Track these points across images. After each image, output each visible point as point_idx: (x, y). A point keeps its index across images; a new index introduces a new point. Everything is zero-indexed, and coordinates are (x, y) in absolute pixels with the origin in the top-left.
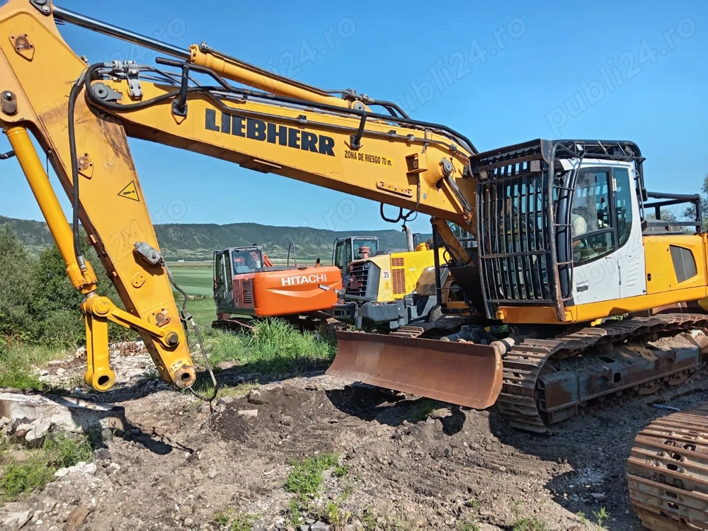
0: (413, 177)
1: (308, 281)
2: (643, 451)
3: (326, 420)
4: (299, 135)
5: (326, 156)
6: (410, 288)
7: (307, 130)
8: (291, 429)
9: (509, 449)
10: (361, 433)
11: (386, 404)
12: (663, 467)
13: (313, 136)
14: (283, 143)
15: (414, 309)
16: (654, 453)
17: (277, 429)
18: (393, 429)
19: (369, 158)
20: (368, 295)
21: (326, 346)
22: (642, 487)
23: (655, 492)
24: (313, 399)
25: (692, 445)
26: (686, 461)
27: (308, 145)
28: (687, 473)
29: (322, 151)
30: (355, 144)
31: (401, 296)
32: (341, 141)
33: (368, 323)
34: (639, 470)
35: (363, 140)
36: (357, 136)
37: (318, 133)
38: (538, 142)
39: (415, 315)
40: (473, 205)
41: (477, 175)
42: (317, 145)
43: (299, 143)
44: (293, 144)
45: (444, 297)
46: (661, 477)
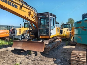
0: (29, 15)
1: (3, 32)
2: (73, 57)
3: (12, 56)
4: (11, 3)
5: (16, 8)
6: (22, 33)
7: (13, 3)
8: (5, 58)
9: (45, 57)
10: (20, 58)
11: (21, 52)
12: (77, 59)
13: (14, 4)
14: (8, 4)
15: (22, 36)
16: (75, 57)
17: (2, 59)
18: (25, 56)
19: (23, 11)
20: (15, 34)
21: (7, 42)
22: (73, 62)
23: (75, 63)
24: (9, 52)
25: (80, 56)
26: (80, 58)
27: (13, 6)
28: (81, 60)
29: (15, 7)
30: (21, 8)
31: (20, 34)
32: (19, 7)
33: (15, 39)
34: (73, 60)
35: (22, 7)
36: (22, 6)
37: (15, 4)
38: (48, 12)
39: (22, 37)
40: (37, 21)
41: (38, 16)
42: (15, 6)
43: (11, 5)
44: (10, 5)
45: (30, 34)
46: (77, 61)
